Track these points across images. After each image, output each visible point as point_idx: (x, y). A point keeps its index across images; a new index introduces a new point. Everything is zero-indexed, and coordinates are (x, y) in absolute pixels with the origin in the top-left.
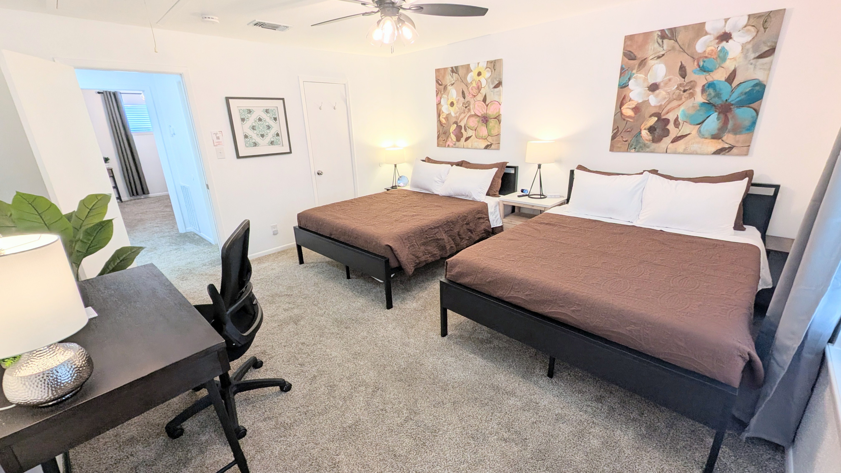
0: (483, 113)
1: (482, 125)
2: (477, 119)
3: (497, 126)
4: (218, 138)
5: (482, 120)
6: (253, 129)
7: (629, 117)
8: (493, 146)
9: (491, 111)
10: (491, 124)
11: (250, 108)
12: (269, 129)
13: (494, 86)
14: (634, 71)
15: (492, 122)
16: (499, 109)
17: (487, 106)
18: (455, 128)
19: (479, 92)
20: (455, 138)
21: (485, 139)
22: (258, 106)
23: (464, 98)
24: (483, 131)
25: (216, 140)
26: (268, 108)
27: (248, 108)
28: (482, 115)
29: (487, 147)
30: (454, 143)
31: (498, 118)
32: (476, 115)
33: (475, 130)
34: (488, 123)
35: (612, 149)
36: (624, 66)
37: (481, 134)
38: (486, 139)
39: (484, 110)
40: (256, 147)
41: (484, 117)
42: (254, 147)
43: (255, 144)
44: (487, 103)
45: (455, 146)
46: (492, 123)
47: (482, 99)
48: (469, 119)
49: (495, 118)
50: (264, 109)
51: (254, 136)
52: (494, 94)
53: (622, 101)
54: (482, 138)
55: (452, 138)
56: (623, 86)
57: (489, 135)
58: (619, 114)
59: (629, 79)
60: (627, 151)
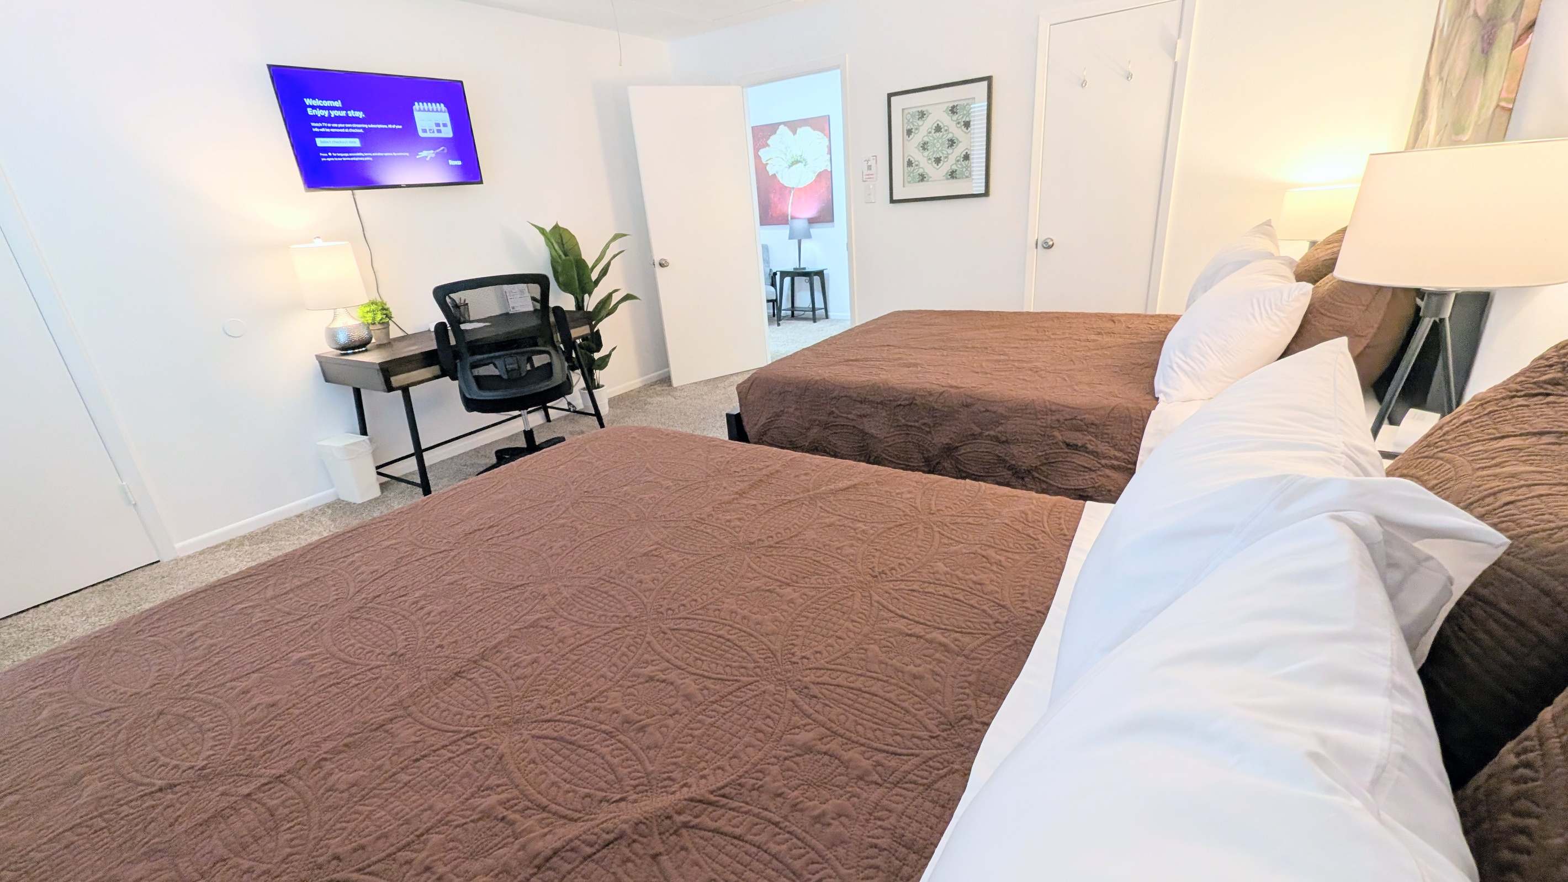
4: (869, 168)
6: (924, 149)
11: (923, 109)
12: (952, 145)
22: (936, 102)
25: (866, 172)
26: (955, 104)
27: (920, 109)
40: (923, 183)
42: (921, 183)
43: (922, 178)
50: (948, 107)
51: (923, 162)
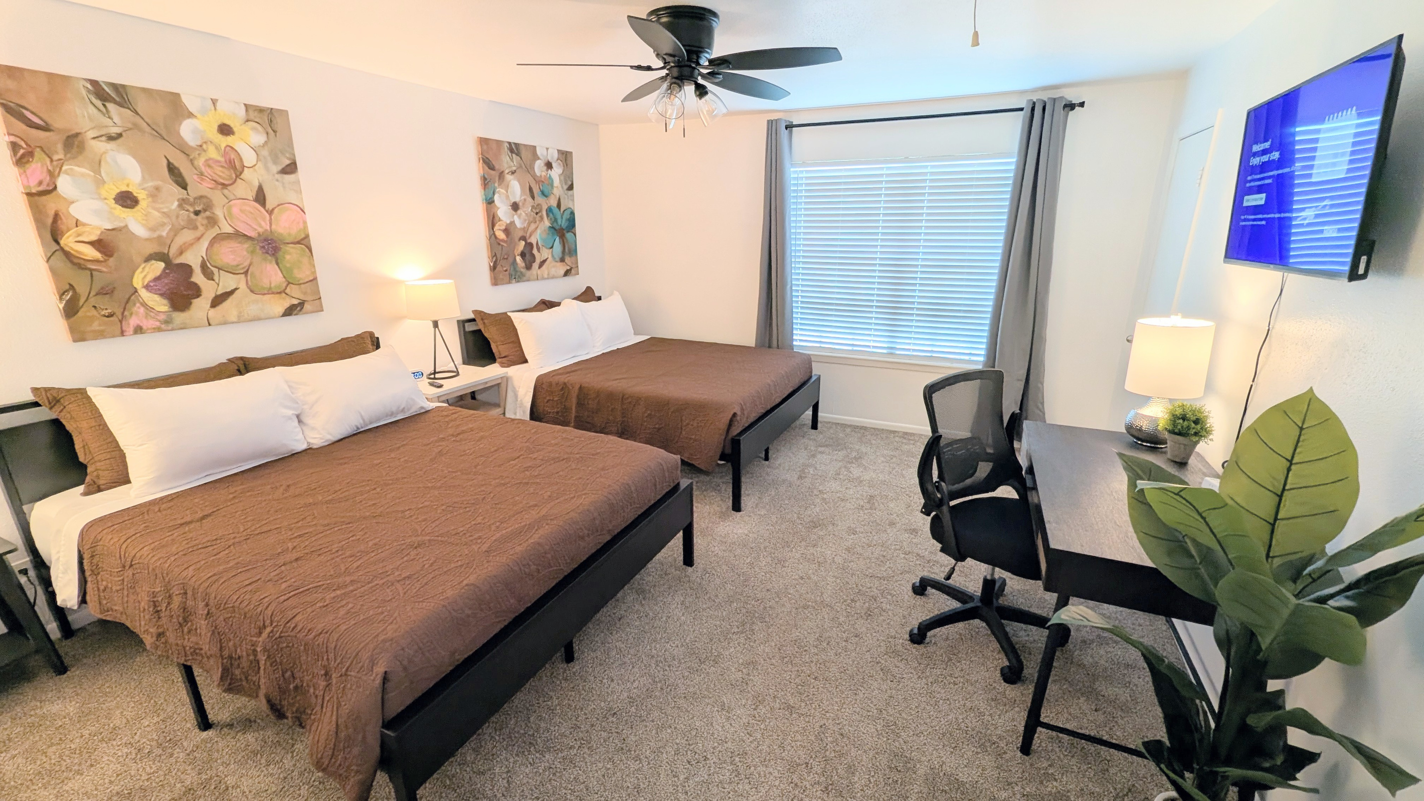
0: (261, 230)
1: (265, 259)
2: (246, 246)
3: (305, 260)
5: (263, 247)
7: (503, 240)
8: (307, 307)
9: (284, 226)
10: (288, 257)
13: (280, 168)
14: (496, 185)
15: (292, 250)
16: (305, 222)
17: (270, 213)
18: (158, 273)
19: (237, 176)
20: (165, 302)
21: (280, 293)
23: (185, 187)
24: (272, 274)
28: (259, 234)
29: (290, 312)
30: (162, 317)
31: (304, 242)
32: (238, 235)
33: (246, 273)
34: (280, 254)
35: (495, 282)
36: (486, 176)
37: (265, 283)
38: (284, 291)
39: (263, 223)
41: (266, 240)
44: (269, 205)
45: (166, 325)
46: (291, 254)
47: (251, 195)
48: (216, 246)
49: (299, 243)
52: (284, 187)
53: (492, 220)
54: (270, 292)
55: (150, 304)
56: (490, 202)
57: (289, 283)
58: (493, 236)
59: (494, 194)
60: (509, 283)
